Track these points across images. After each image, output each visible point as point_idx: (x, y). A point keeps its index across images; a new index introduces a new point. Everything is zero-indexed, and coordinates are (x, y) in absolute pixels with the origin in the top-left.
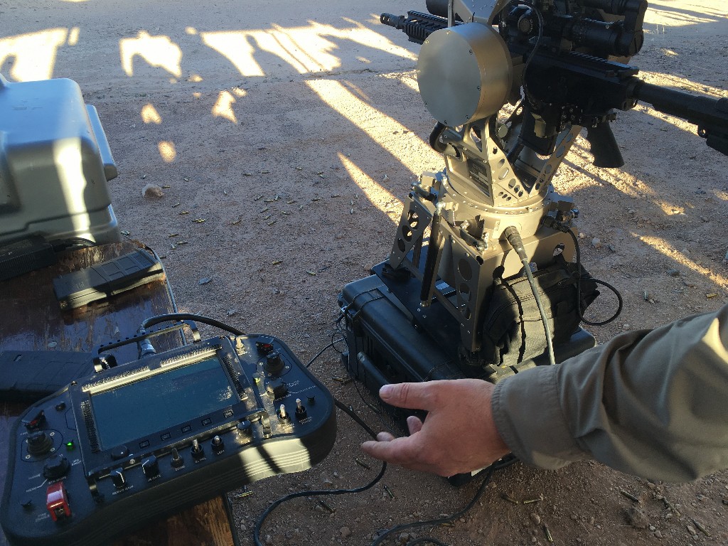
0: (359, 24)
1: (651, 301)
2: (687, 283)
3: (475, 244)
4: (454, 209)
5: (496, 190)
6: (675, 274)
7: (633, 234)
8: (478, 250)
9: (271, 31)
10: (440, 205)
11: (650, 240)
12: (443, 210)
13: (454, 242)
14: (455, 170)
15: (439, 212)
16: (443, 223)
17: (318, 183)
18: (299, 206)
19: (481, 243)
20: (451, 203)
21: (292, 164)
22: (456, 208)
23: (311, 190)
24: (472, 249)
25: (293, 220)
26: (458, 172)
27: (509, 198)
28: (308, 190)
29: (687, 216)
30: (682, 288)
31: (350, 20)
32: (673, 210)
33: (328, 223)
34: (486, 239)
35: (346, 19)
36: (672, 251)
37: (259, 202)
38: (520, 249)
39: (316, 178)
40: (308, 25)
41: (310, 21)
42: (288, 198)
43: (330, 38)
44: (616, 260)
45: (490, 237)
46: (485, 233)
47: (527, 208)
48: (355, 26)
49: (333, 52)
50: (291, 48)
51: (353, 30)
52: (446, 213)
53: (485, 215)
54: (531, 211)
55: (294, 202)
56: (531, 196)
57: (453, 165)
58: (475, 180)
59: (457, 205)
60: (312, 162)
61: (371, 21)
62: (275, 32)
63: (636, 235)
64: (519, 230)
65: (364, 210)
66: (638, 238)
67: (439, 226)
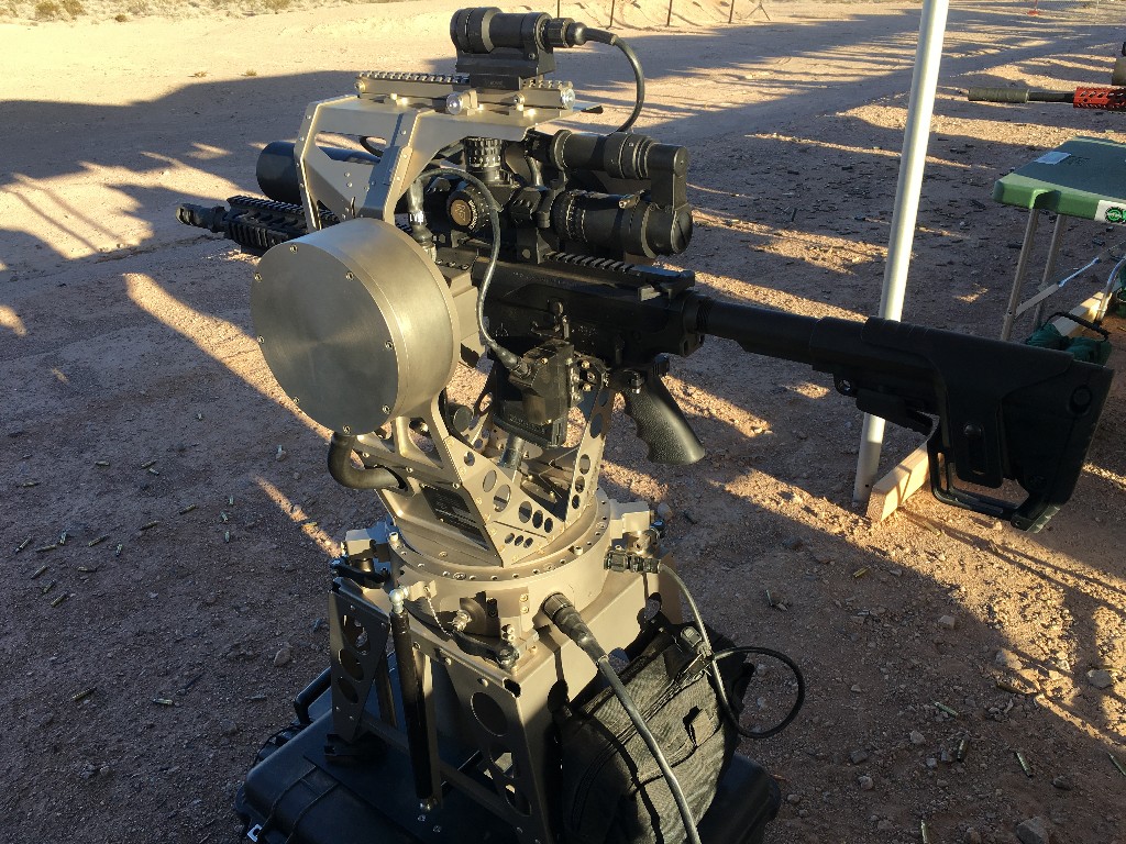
0: (175, 162)
1: (780, 606)
2: (819, 557)
3: (493, 655)
4: (429, 595)
5: (497, 534)
6: (797, 546)
7: (712, 482)
8: (502, 667)
9: (13, 188)
10: (398, 597)
11: (741, 487)
12: (407, 602)
13: (449, 661)
14: (408, 511)
15: (400, 610)
16: (416, 627)
17: (147, 487)
18: (115, 547)
19: (505, 652)
20: (420, 584)
21: (87, 455)
22: (433, 592)
23: (135, 506)
24: (491, 666)
25: (106, 583)
26: (413, 515)
27: (529, 542)
28: (131, 507)
29: (776, 435)
30: (816, 570)
31: (157, 156)
32: (753, 428)
33: (182, 574)
34: (512, 638)
35: (149, 154)
36: (778, 503)
37: (26, 555)
38: (585, 639)
39: (141, 477)
40: (82, 170)
41: (85, 164)
42: (89, 533)
43: (128, 190)
44: (702, 537)
45: (517, 633)
46: (505, 628)
47: (572, 549)
48: (168, 165)
49: (136, 214)
50: (57, 213)
51: (167, 172)
52: (414, 607)
53: (492, 589)
54: (580, 552)
55: (103, 540)
56: (568, 523)
57: (401, 503)
58: (452, 522)
59: (433, 584)
60: (127, 445)
61: (193, 154)
62: (23, 190)
63: (717, 484)
64: (570, 597)
65: (251, 528)
66: (722, 488)
67: (408, 636)
